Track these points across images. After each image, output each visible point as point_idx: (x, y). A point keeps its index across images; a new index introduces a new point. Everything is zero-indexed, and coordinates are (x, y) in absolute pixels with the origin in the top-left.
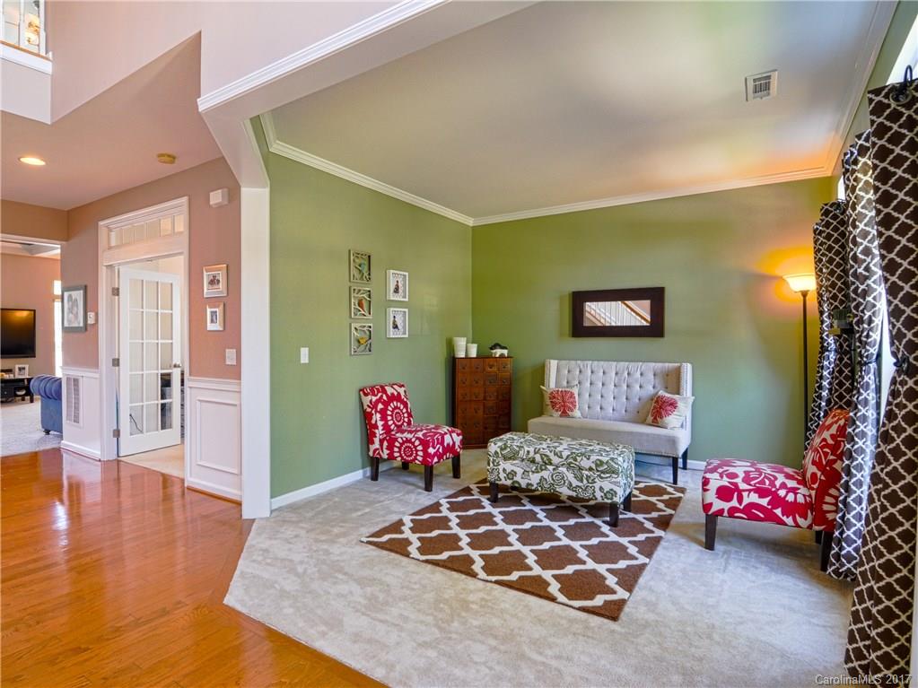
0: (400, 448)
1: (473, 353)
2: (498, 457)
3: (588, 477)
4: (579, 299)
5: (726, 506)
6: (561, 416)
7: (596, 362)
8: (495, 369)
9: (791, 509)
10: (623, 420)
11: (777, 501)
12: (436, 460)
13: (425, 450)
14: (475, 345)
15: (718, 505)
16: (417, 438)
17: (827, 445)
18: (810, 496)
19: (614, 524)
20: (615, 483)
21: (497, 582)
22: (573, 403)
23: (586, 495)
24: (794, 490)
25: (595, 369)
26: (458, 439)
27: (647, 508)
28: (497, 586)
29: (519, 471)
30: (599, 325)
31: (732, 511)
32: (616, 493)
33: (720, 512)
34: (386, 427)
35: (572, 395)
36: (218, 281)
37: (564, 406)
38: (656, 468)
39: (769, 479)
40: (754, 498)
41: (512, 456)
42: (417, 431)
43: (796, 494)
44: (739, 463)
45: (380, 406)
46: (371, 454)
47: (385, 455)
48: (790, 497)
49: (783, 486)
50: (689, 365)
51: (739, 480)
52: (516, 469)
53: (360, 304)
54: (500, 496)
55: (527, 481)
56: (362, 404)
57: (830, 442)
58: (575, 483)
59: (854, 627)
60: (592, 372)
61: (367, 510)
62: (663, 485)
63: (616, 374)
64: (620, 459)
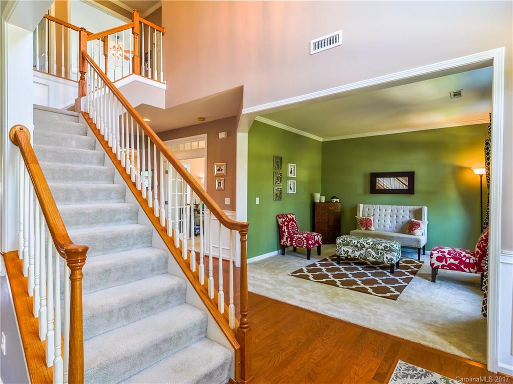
0: (296, 241)
1: (323, 200)
2: (341, 245)
3: (381, 253)
4: (374, 176)
5: (440, 264)
6: (365, 230)
7: (381, 206)
8: (333, 208)
9: (468, 265)
10: (395, 232)
11: (462, 262)
12: (312, 246)
13: (307, 242)
14: (324, 197)
15: (437, 264)
16: (304, 237)
17: (483, 240)
18: (476, 260)
19: (392, 272)
20: (392, 255)
21: (347, 288)
22: (371, 224)
23: (380, 260)
24: (469, 258)
25: (381, 209)
26: (320, 238)
27: (406, 268)
28: (347, 290)
29: (350, 251)
30: (383, 188)
31: (443, 267)
32: (393, 259)
33: (438, 267)
34: (289, 232)
35: (370, 220)
36: (222, 170)
37: (367, 225)
38: (410, 254)
39: (459, 254)
40: (452, 261)
41: (348, 244)
42: (303, 234)
43: (470, 259)
44: (446, 248)
45: (286, 223)
46: (282, 244)
47: (288, 244)
48: (467, 261)
49: (465, 256)
50: (426, 207)
51: (445, 254)
52: (349, 250)
53: (278, 179)
54: (341, 262)
55: (354, 255)
56: (278, 222)
57: (484, 238)
58: (375, 255)
59: (484, 299)
60: (380, 210)
61: (285, 265)
62: (413, 260)
63: (391, 211)
64: (395, 245)
